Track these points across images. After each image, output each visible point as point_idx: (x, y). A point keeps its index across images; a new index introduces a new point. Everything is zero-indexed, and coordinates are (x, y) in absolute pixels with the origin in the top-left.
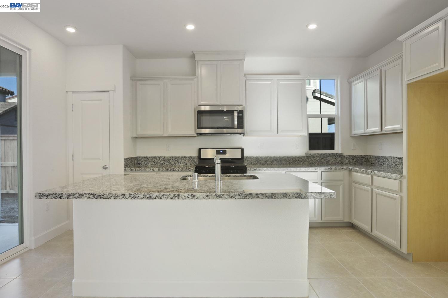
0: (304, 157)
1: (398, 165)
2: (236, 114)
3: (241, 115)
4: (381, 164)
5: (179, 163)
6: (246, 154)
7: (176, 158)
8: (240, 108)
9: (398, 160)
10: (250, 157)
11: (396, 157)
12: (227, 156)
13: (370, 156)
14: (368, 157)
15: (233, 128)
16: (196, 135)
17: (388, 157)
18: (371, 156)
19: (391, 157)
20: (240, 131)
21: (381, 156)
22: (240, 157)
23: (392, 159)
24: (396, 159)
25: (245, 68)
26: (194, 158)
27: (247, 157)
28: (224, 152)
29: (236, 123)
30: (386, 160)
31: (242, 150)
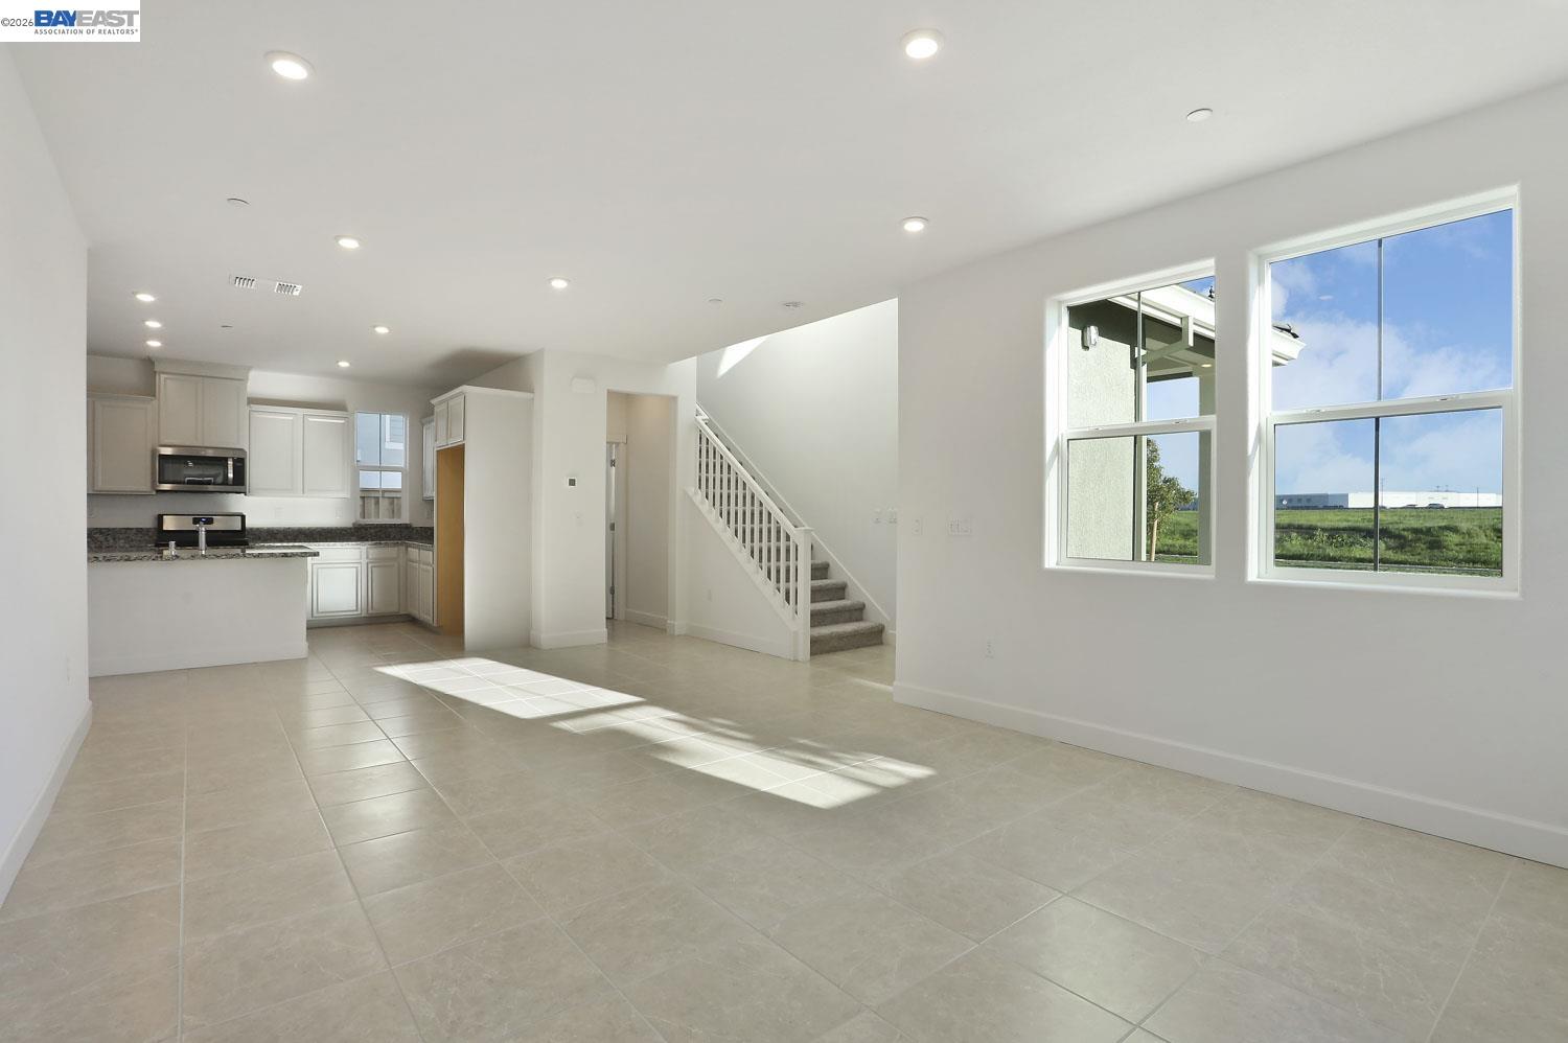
0: (350, 529)
2: (230, 463)
3: (239, 464)
5: (114, 539)
6: (249, 524)
7: (108, 529)
8: (238, 455)
10: (258, 529)
12: (216, 526)
15: (227, 484)
16: (154, 493)
20: (236, 488)
22: (239, 528)
25: (248, 389)
26: (148, 530)
27: (251, 529)
28: (209, 521)
29: (231, 475)
31: (243, 517)
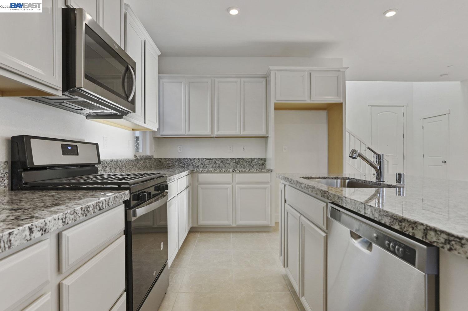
1: (208, 165)
4: (184, 166)
9: (208, 161)
11: (205, 159)
13: (166, 159)
14: (162, 161)
17: (194, 159)
18: (168, 159)
19: (199, 159)
21: (184, 158)
23: (199, 160)
24: (205, 160)
30: (192, 161)
